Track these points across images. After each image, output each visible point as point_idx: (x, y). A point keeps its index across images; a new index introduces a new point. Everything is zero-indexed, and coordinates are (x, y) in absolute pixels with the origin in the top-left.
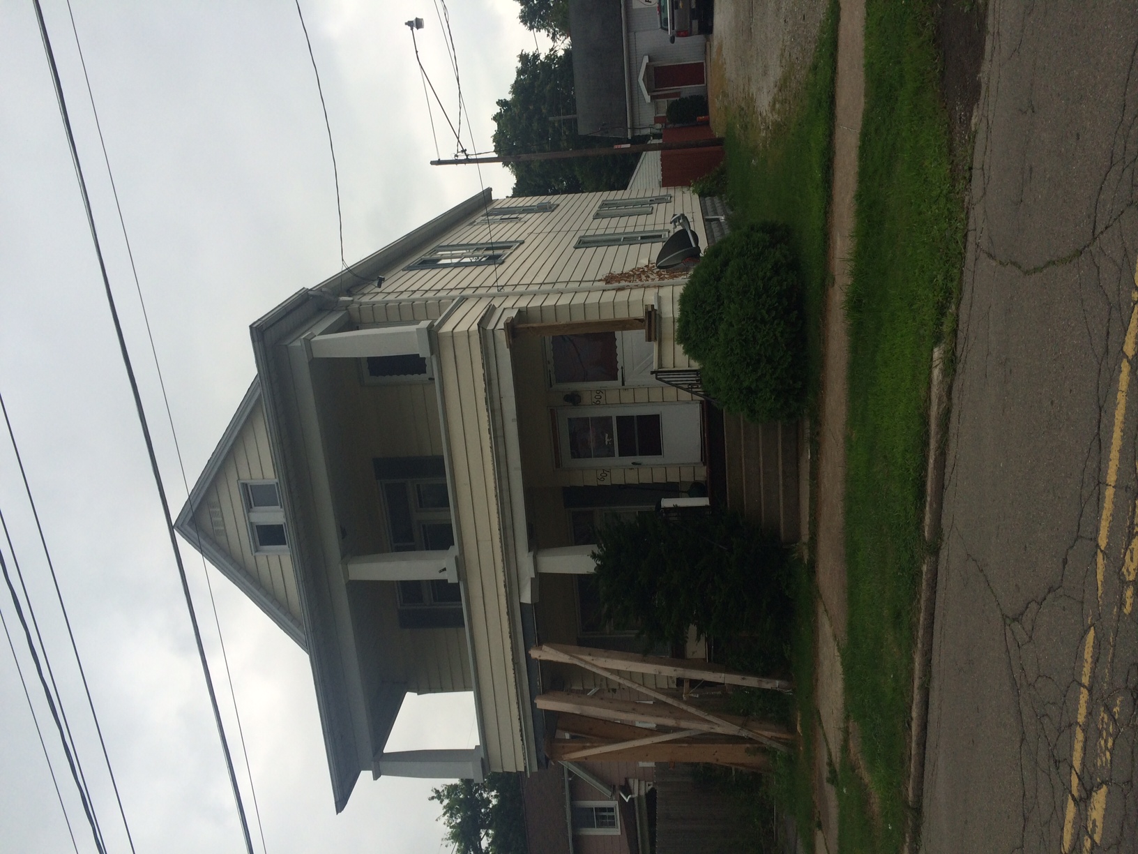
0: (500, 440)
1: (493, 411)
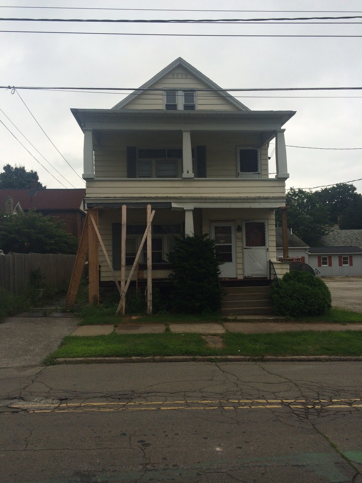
1: (255, 199)
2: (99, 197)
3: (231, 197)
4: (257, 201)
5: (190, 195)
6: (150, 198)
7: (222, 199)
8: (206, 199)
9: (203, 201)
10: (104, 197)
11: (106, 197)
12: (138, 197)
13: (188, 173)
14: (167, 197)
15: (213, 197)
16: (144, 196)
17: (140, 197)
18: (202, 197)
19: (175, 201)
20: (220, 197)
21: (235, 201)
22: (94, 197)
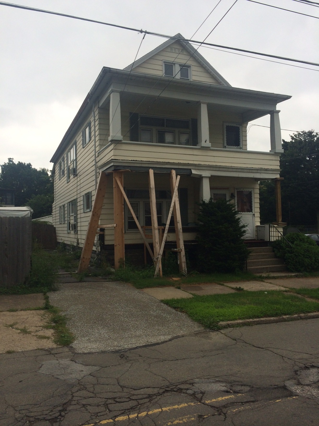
0: (248, 171)
1: (258, 170)
2: (127, 160)
3: (240, 167)
4: (259, 171)
5: (207, 163)
6: (174, 164)
7: (233, 168)
8: (220, 167)
9: (218, 169)
10: (132, 160)
11: (134, 161)
12: (163, 162)
13: (206, 142)
14: (188, 163)
15: (226, 166)
16: (168, 162)
17: (165, 162)
18: (217, 165)
19: (194, 168)
20: (232, 166)
21: (242, 170)
22: (122, 160)
